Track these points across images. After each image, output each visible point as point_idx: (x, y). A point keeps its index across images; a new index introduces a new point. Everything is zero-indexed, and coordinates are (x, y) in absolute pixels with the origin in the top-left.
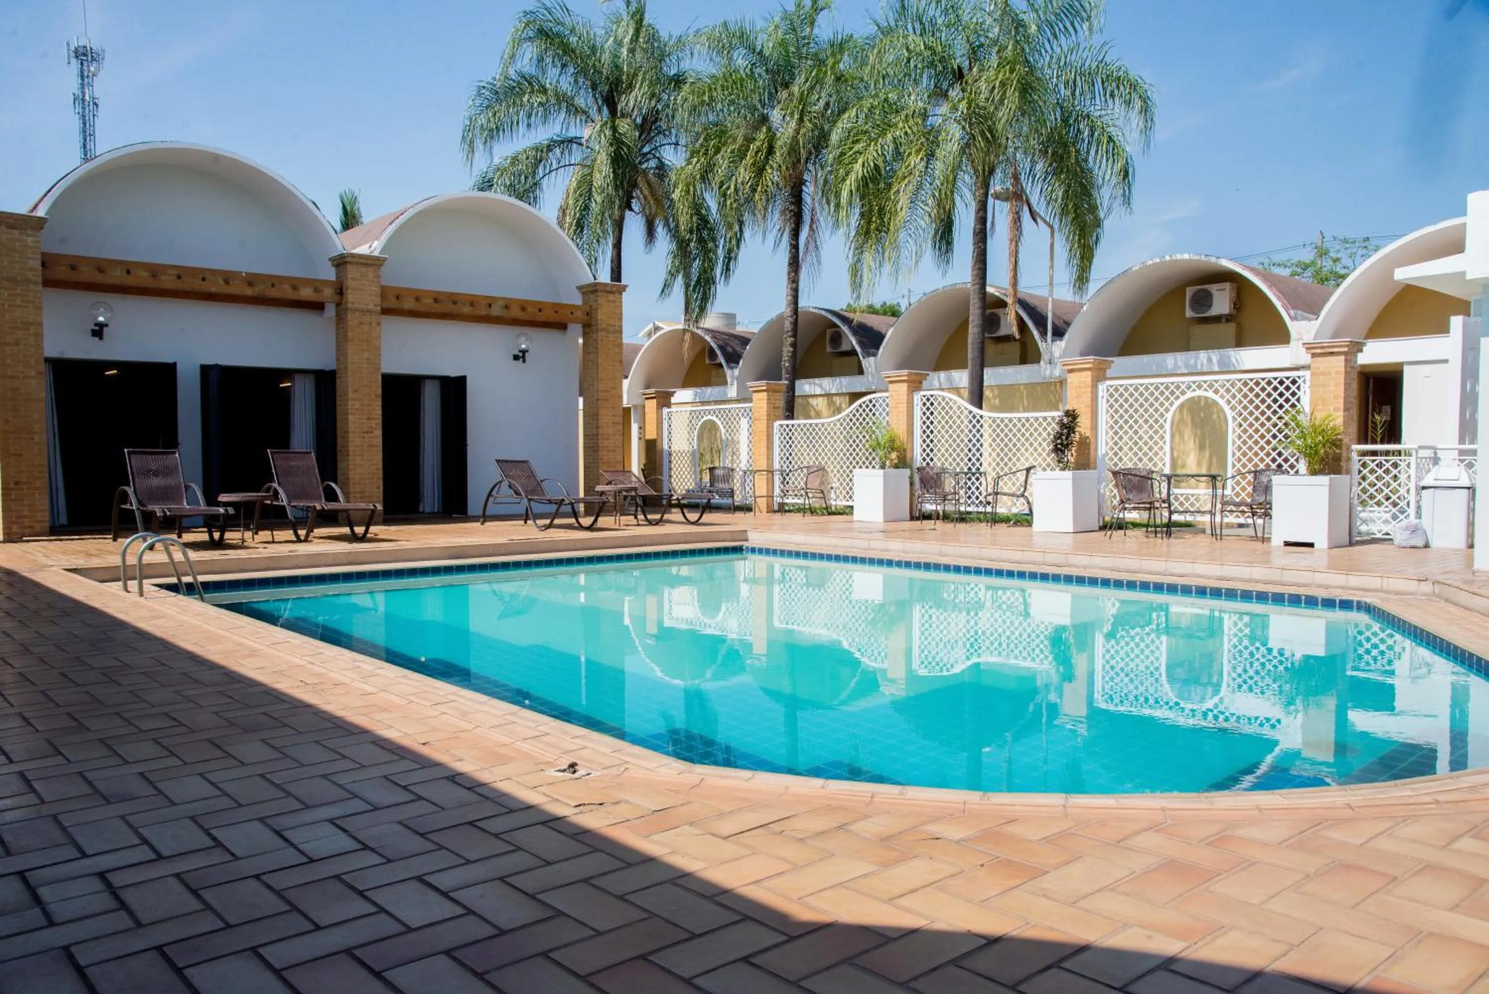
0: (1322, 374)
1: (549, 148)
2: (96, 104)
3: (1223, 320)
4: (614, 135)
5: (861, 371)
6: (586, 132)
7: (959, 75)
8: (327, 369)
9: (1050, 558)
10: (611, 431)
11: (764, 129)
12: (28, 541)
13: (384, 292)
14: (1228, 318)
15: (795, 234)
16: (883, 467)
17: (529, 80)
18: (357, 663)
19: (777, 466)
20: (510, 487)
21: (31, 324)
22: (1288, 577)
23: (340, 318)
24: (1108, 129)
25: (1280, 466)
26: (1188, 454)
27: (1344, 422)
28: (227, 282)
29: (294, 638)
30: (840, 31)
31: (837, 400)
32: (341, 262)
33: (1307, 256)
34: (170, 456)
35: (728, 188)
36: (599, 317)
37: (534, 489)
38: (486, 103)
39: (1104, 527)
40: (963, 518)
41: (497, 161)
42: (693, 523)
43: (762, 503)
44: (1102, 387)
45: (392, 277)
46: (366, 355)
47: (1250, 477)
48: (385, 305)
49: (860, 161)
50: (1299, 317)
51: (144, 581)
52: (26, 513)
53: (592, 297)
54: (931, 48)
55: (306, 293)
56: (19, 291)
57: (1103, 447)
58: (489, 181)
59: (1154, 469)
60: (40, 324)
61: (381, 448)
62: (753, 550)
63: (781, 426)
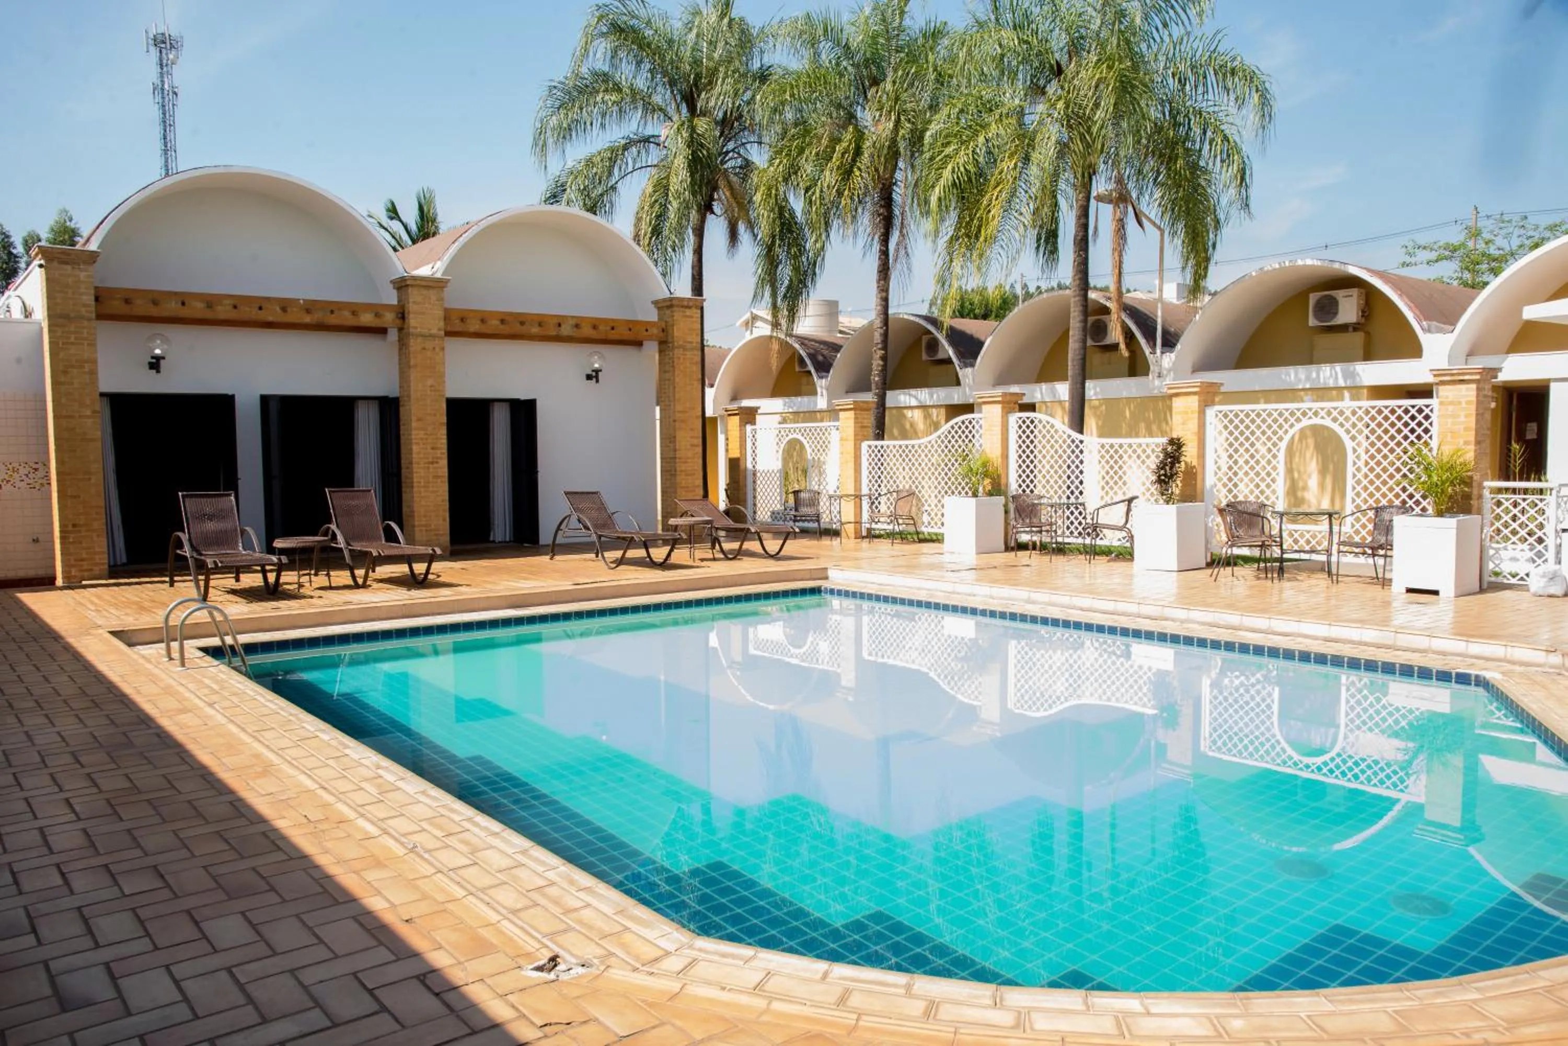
0: (1451, 403)
1: (626, 148)
2: (175, 93)
3: (1351, 329)
4: (691, 136)
5: (958, 383)
6: (664, 131)
7: (1058, 71)
8: (391, 396)
9: (1146, 610)
10: (690, 454)
11: (851, 129)
12: (85, 587)
13: (448, 315)
14: (1356, 327)
15: (885, 240)
16: (975, 495)
17: (605, 77)
18: (380, 772)
19: (865, 490)
20: (579, 521)
21: (86, 362)
22: (1403, 640)
23: (403, 343)
24: (1222, 127)
25: (1404, 502)
26: (1310, 476)
27: (1476, 457)
28: (284, 310)
29: (323, 731)
30: (933, 19)
31: (934, 412)
32: (402, 285)
33: (1456, 236)
34: (226, 498)
35: (814, 193)
36: (676, 334)
37: (605, 521)
38: (557, 104)
39: (1210, 565)
40: (1061, 550)
41: (570, 164)
42: (772, 557)
43: (850, 529)
44: (1210, 412)
45: (456, 300)
46: (430, 382)
47: (1371, 514)
48: (449, 329)
49: (950, 167)
50: (1433, 329)
51: (187, 643)
52: (84, 556)
53: (668, 312)
54: (1027, 42)
55: (367, 319)
56: (72, 329)
57: (1210, 479)
58: (562, 186)
59: (1266, 502)
60: (94, 362)
61: (446, 479)
62: (832, 592)
63: (870, 447)
